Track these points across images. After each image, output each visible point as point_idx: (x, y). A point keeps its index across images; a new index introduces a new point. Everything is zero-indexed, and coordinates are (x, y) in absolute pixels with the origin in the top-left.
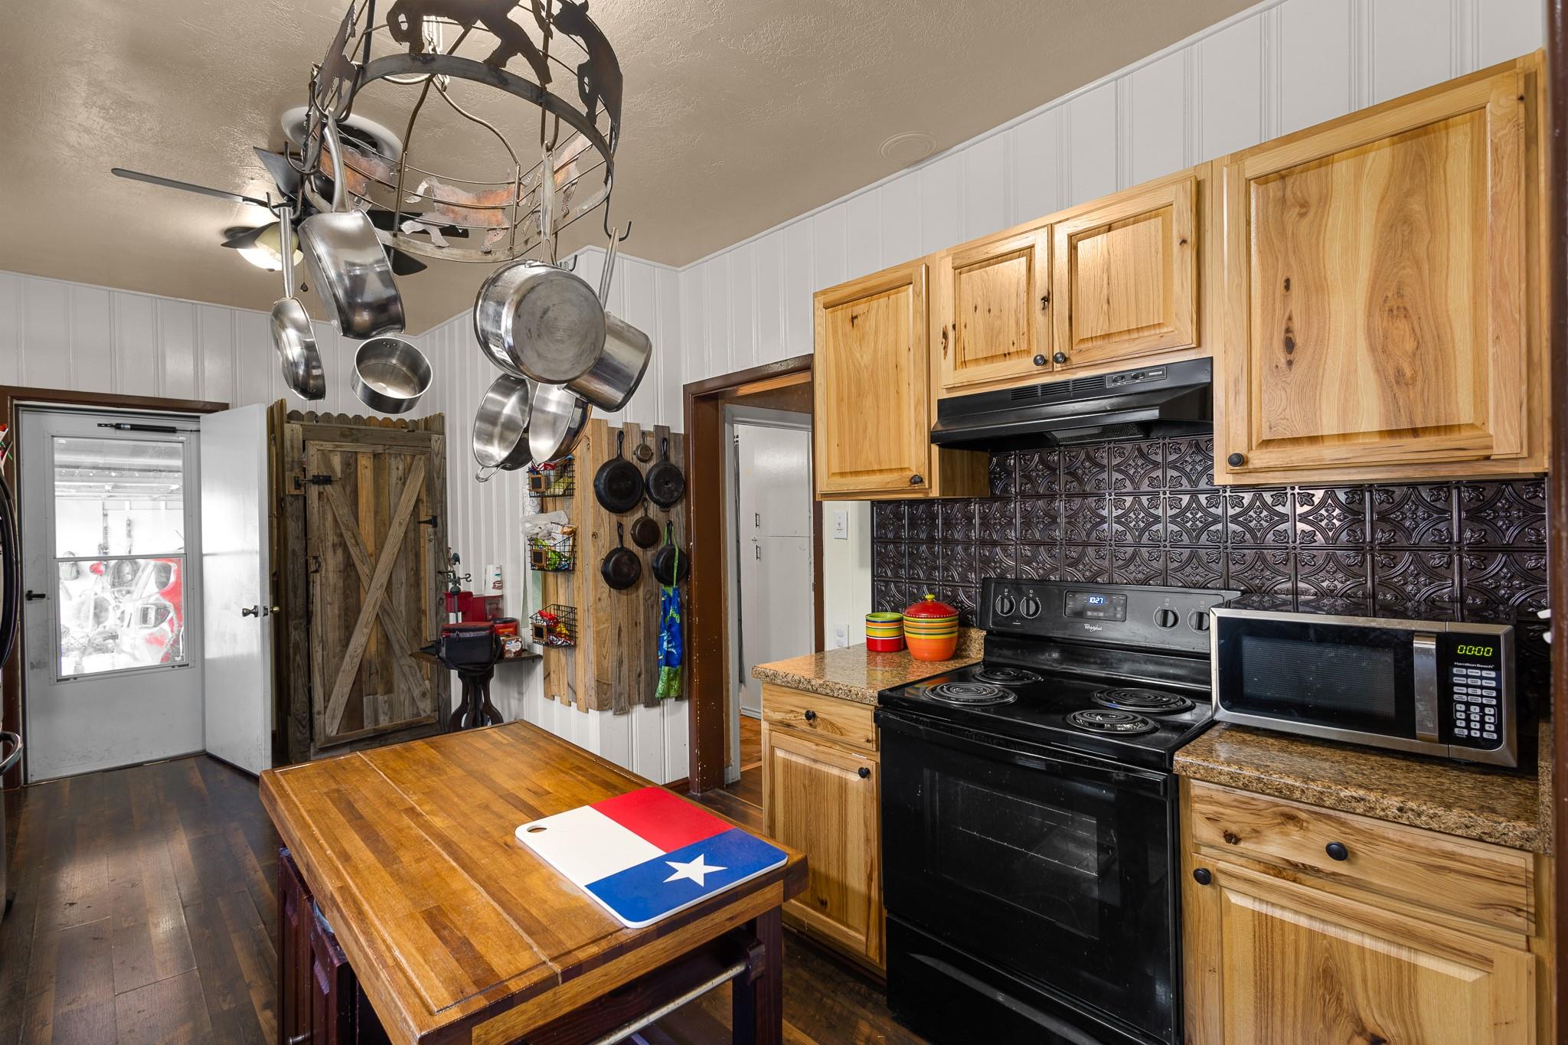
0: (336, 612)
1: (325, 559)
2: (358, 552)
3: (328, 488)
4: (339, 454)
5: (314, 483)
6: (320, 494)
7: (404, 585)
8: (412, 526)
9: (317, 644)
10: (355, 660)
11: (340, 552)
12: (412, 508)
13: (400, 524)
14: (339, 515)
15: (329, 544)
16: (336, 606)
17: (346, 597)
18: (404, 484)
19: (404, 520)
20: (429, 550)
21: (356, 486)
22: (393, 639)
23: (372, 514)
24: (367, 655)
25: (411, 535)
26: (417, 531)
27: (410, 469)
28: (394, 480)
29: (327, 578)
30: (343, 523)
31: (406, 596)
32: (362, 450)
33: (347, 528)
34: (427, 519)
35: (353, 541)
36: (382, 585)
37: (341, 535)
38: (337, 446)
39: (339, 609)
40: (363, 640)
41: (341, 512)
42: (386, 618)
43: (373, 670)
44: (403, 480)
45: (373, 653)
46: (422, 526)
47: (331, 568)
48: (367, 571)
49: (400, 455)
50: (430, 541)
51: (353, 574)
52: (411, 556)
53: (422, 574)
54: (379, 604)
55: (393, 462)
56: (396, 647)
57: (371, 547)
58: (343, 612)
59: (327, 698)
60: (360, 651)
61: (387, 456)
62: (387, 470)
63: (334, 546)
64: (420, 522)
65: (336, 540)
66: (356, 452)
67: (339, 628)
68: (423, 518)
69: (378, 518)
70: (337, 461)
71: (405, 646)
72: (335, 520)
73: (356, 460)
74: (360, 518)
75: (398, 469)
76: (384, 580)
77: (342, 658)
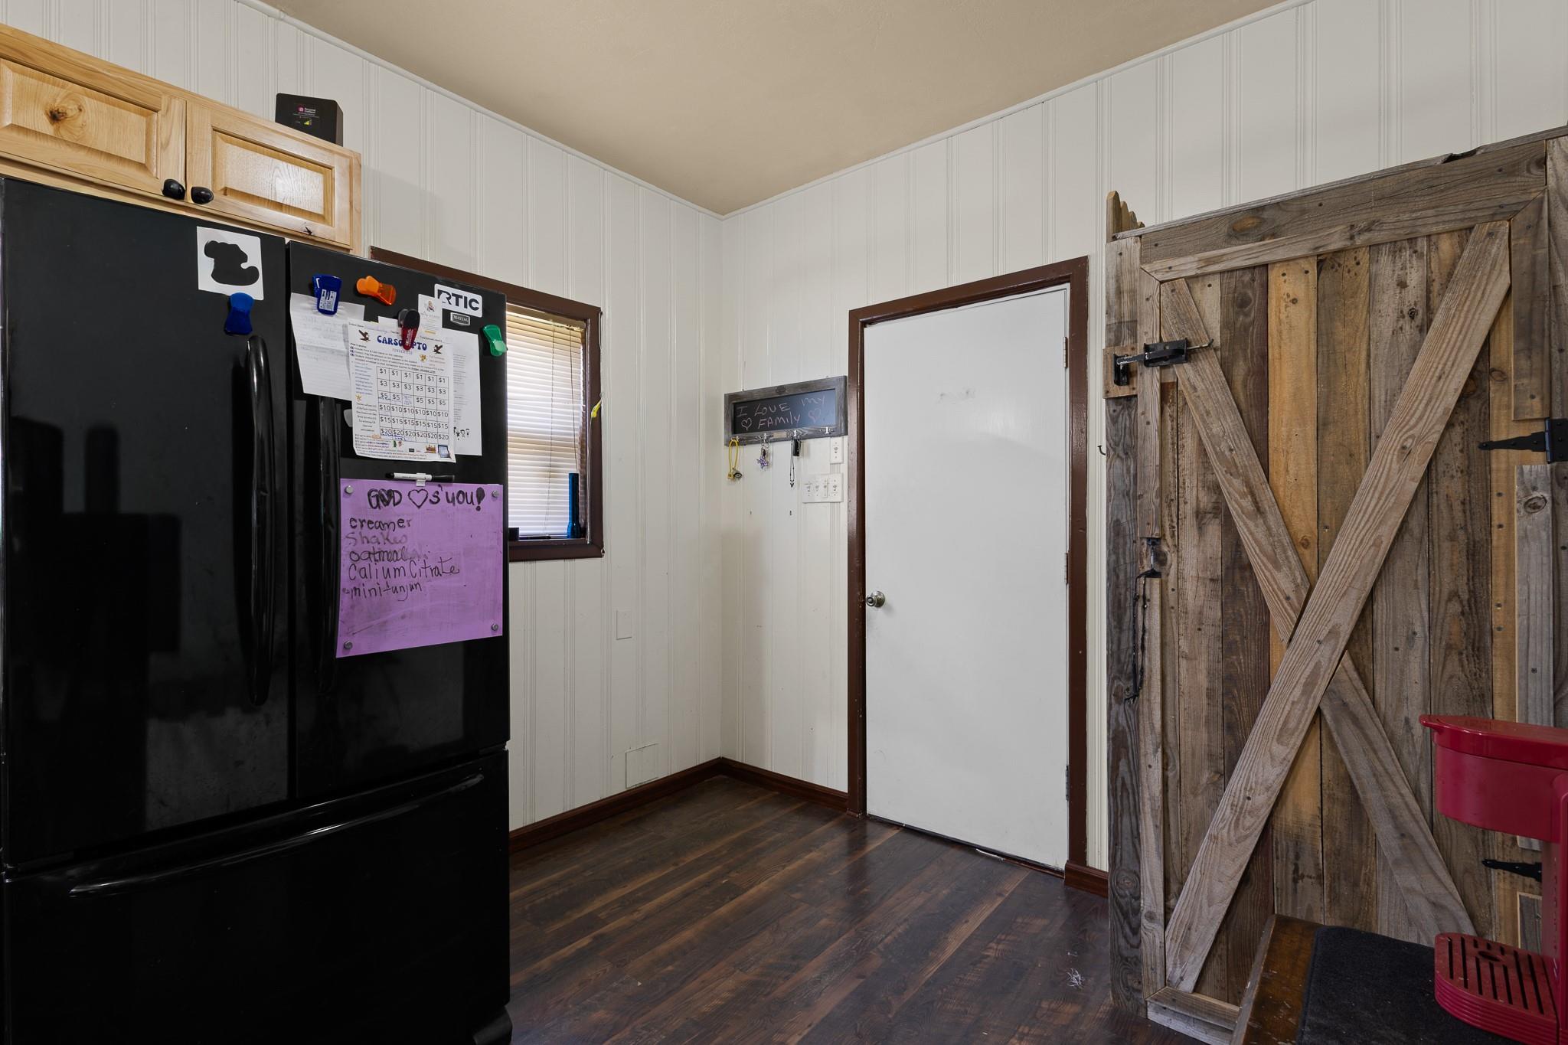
0: (1203, 679)
1: (1177, 547)
2: (1260, 533)
3: (1183, 372)
4: (1216, 282)
5: (1147, 363)
6: (1165, 388)
7: (1419, 642)
8: (1453, 458)
9: (1150, 749)
10: (1248, 821)
11: (1214, 530)
12: (1452, 400)
13: (1405, 452)
14: (1210, 437)
15: (1188, 510)
16: (1203, 666)
17: (1228, 647)
18: (1424, 328)
19: (1420, 440)
20: (1525, 537)
21: (1265, 357)
22: (1372, 798)
23: (1311, 430)
24: (1287, 816)
25: (1451, 486)
26: (1478, 476)
27: (1450, 275)
28: (1386, 322)
29: (1179, 592)
30: (1220, 455)
31: (1429, 680)
32: (1281, 254)
33: (1232, 469)
34: (1523, 431)
35: (1247, 503)
36: (1333, 633)
37: (1216, 489)
38: (1209, 261)
39: (1210, 674)
40: (1274, 775)
41: (1216, 429)
42: (1348, 729)
43: (1307, 866)
44: (1422, 317)
45: (1307, 818)
46: (1501, 459)
47: (1190, 569)
48: (1287, 587)
49: (1412, 241)
50: (1532, 506)
51: (1248, 590)
52: (1451, 556)
53: (1498, 617)
54: (1323, 684)
55: (1386, 268)
56: (1383, 829)
57: (1304, 523)
58: (1218, 685)
59: (1171, 886)
60: (1263, 801)
61: (1364, 256)
62: (1362, 296)
63: (1199, 515)
64: (1489, 446)
65: (1206, 500)
66: (1265, 266)
67: (1207, 722)
68: (1502, 431)
69: (1329, 439)
70: (1210, 302)
71: (1412, 828)
72: (1202, 452)
73: (1265, 287)
74: (1273, 444)
75: (1402, 285)
76: (1345, 618)
77: (1214, 803)
